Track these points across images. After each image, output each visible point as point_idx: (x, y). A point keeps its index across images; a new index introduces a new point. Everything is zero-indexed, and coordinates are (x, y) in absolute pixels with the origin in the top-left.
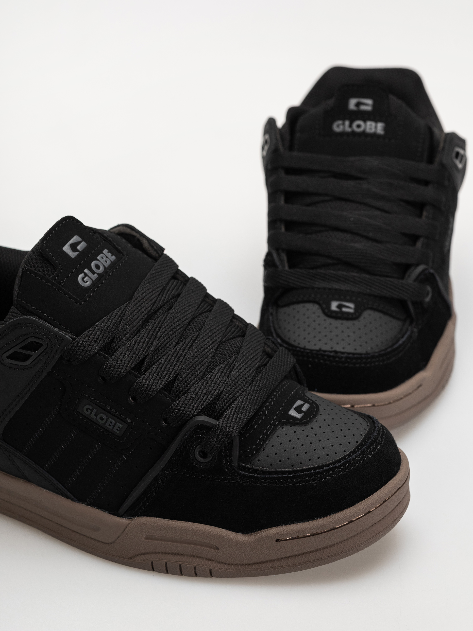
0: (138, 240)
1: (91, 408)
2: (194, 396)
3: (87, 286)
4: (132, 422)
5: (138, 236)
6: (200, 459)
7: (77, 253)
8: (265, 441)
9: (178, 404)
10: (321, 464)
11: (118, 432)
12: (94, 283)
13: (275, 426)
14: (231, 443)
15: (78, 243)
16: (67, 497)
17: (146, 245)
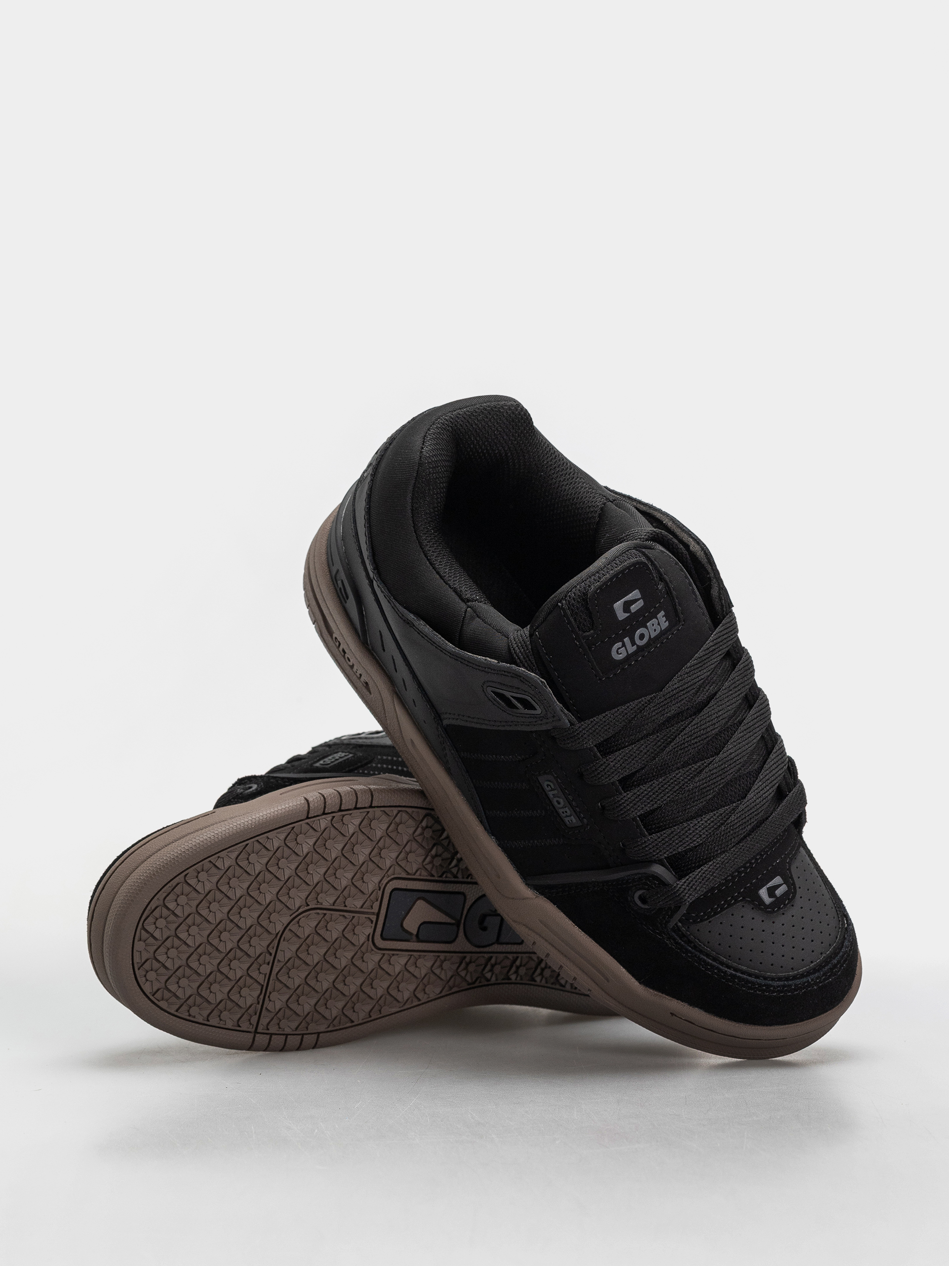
0: (710, 579)
1: (553, 787)
2: (667, 840)
3: (619, 659)
4: (587, 825)
5: (712, 575)
6: (639, 903)
7: (627, 615)
8: (716, 913)
9: (645, 842)
10: (760, 972)
11: (568, 823)
12: (629, 657)
13: (736, 901)
14: (678, 908)
15: (634, 601)
16: (481, 822)
17: (715, 592)
